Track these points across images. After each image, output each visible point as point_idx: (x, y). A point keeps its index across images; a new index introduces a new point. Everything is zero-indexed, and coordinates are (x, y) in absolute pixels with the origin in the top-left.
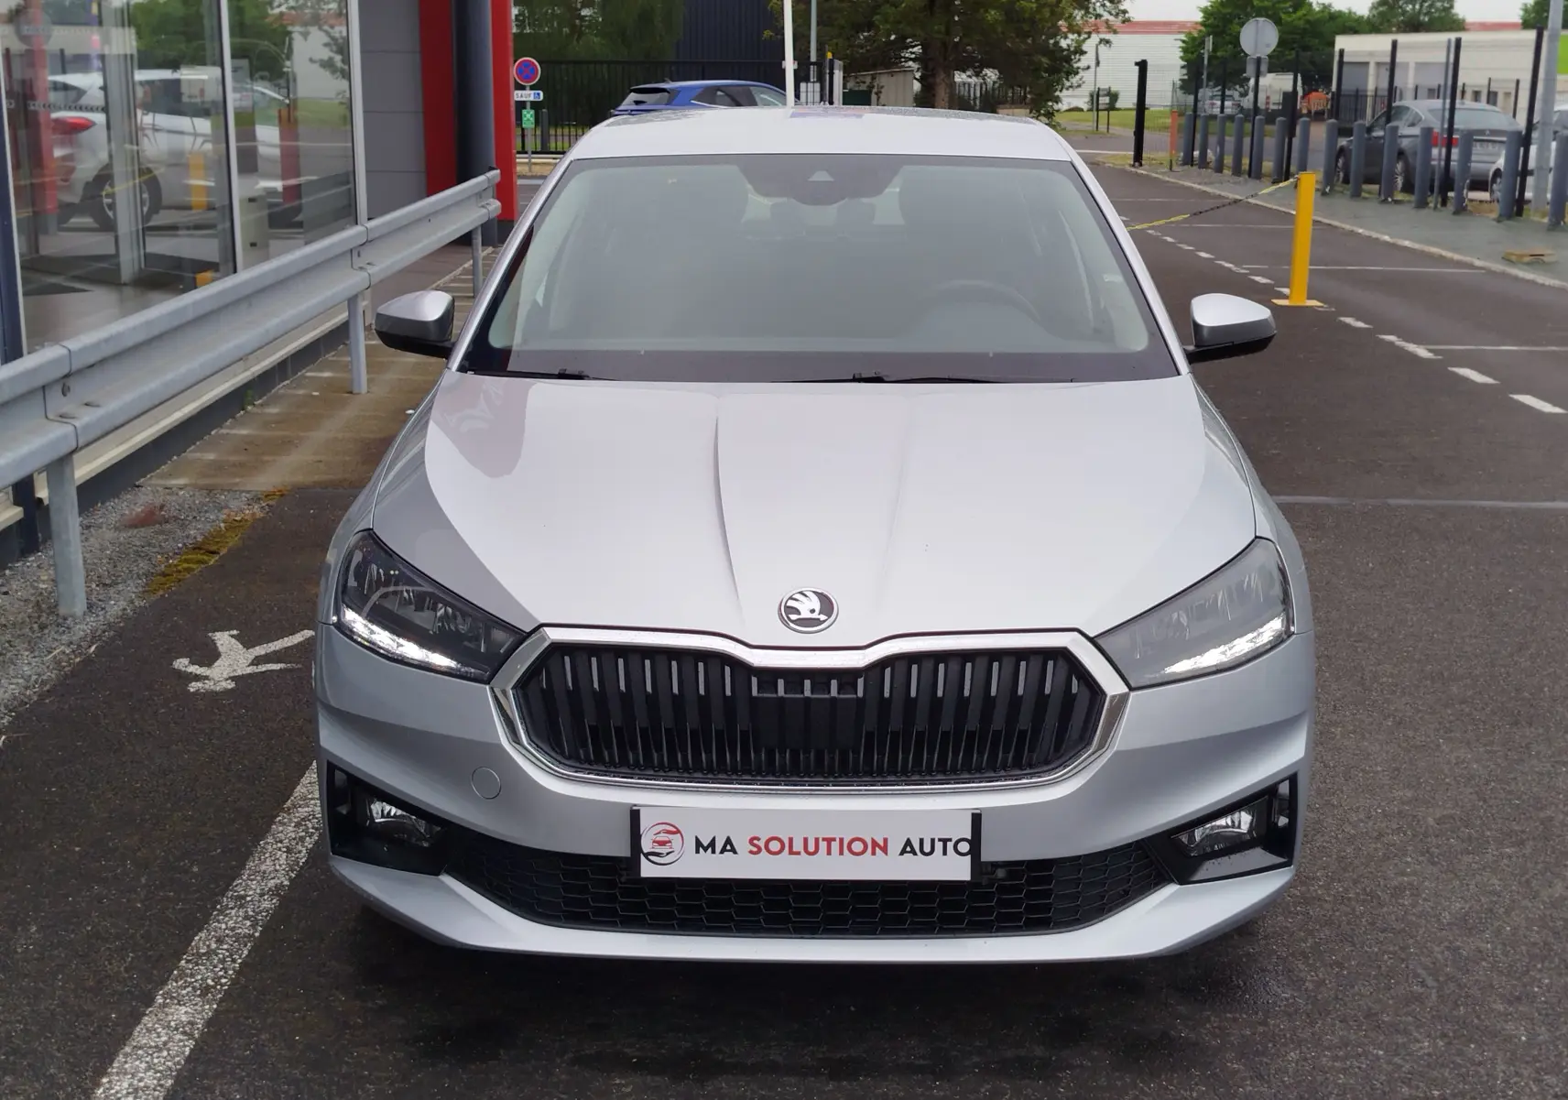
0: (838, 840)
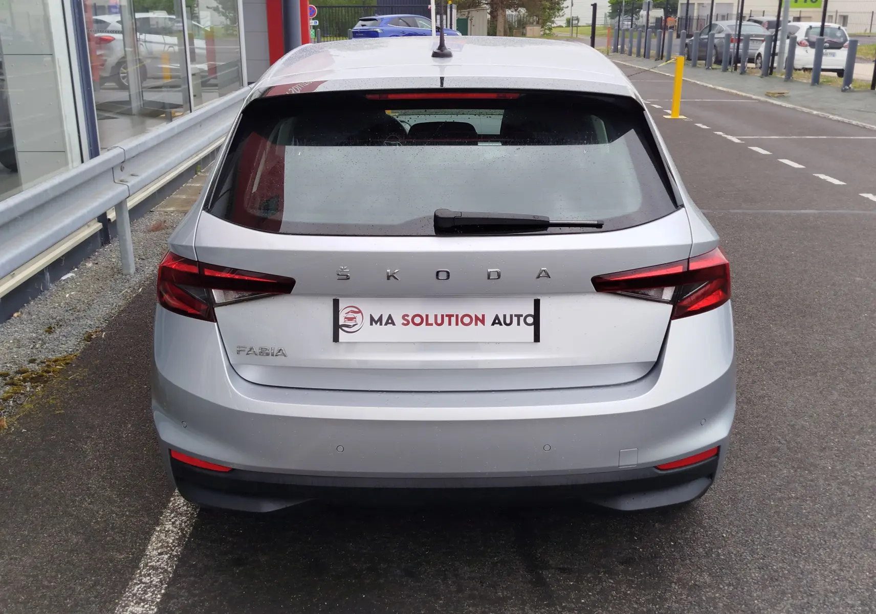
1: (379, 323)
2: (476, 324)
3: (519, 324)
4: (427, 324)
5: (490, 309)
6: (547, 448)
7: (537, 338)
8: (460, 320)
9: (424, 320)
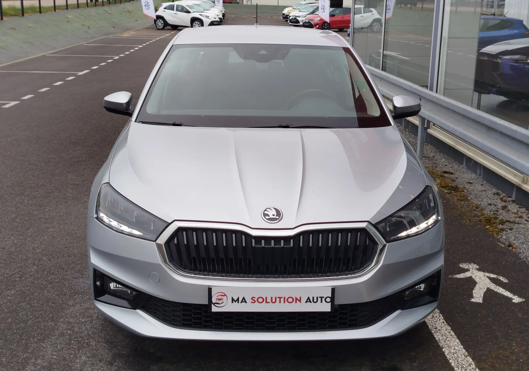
0: (283, 298)
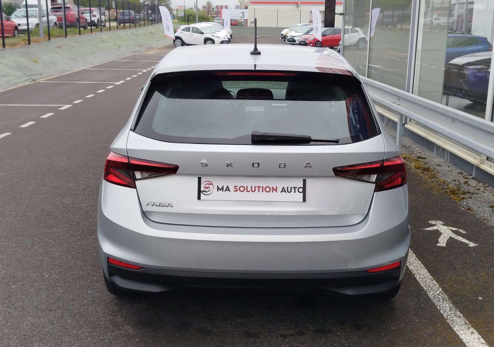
1: (222, 190)
2: (273, 192)
3: (295, 192)
4: (247, 191)
5: (280, 184)
6: (309, 258)
7: (304, 200)
8: (264, 189)
9: (246, 189)
